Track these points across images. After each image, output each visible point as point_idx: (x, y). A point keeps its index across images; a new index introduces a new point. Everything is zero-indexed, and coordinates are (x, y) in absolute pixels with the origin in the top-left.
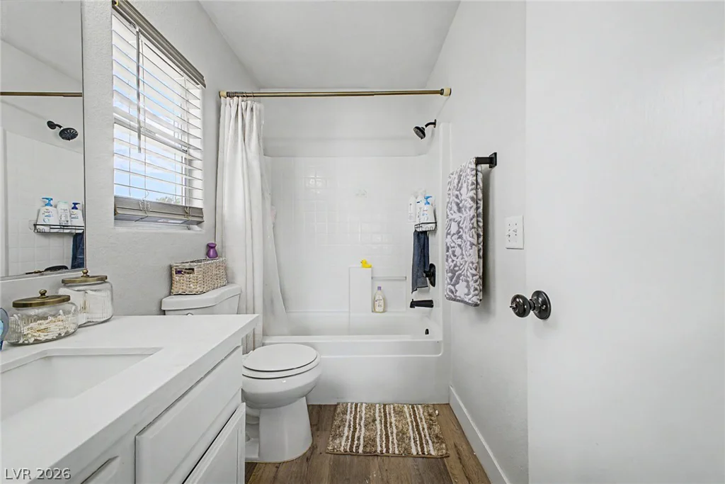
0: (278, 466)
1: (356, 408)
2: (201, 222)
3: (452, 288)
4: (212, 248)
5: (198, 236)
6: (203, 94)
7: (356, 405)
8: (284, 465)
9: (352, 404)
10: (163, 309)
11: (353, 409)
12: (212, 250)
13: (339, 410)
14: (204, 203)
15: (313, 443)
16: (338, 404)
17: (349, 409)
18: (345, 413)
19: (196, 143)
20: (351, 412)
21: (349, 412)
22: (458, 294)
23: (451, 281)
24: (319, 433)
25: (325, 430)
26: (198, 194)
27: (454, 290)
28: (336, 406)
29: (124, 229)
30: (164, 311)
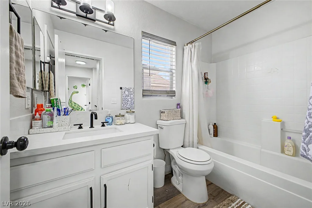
0: (187, 200)
1: (242, 204)
2: (175, 96)
3: (305, 146)
4: (178, 105)
5: (174, 100)
6: (176, 49)
7: (244, 203)
8: (189, 201)
9: (242, 200)
10: (157, 124)
11: (240, 204)
12: (178, 106)
13: (230, 198)
14: (176, 88)
15: (206, 202)
16: (233, 195)
17: (237, 202)
18: (233, 201)
19: (174, 67)
20: (237, 204)
21: (236, 203)
22: (309, 153)
23: (304, 140)
24: (212, 200)
25: (216, 202)
26: (174, 86)
27: (306, 148)
28: (231, 195)
29: (146, 99)
30: (158, 125)
